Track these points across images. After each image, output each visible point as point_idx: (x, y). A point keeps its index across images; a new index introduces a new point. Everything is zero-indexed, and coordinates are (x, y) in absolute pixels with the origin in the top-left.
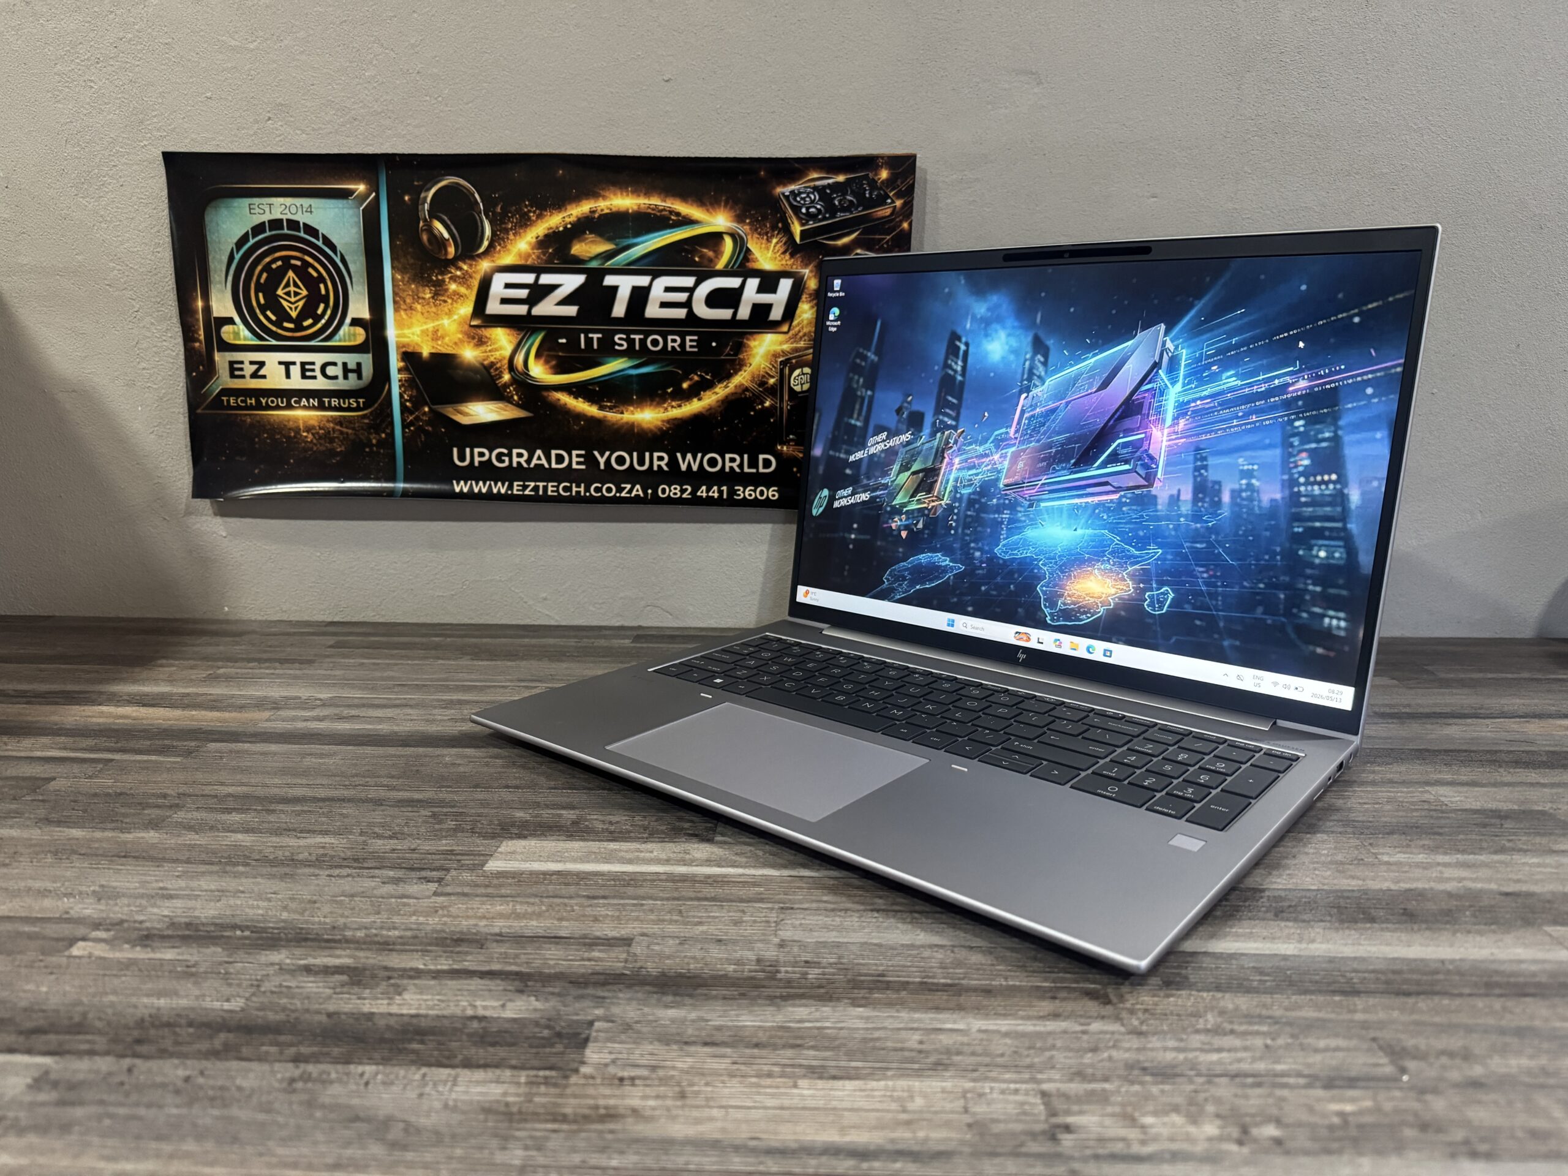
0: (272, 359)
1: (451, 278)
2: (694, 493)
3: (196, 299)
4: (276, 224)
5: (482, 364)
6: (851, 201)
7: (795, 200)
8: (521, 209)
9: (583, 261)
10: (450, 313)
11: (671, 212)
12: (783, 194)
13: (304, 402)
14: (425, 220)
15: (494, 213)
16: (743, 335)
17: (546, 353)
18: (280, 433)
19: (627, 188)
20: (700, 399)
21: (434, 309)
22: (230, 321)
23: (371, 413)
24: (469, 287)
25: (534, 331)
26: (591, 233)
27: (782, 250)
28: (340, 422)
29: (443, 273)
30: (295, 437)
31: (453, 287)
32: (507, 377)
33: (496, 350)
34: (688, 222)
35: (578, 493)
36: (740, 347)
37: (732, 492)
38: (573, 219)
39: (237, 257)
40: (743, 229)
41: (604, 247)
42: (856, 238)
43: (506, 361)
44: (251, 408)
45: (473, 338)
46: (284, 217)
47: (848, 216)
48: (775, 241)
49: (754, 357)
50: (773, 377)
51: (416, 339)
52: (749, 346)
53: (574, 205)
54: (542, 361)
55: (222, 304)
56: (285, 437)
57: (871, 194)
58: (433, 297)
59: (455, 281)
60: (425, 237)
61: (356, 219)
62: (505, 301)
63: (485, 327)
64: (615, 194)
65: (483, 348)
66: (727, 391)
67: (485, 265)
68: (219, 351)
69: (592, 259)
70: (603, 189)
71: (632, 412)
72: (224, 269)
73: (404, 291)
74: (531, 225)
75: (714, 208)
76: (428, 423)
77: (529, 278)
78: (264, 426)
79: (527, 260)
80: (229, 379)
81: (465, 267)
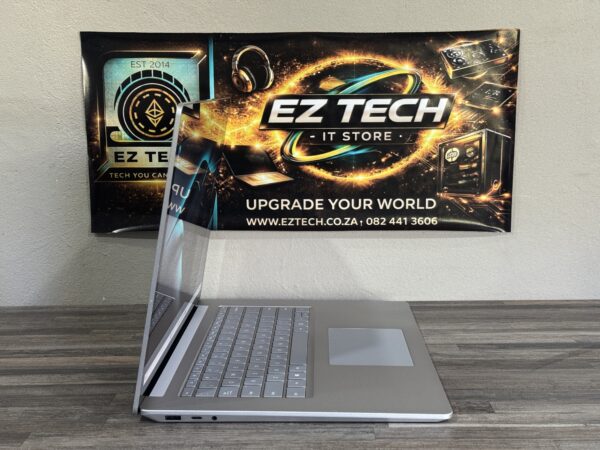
0: (141, 151)
1: (249, 103)
2: (387, 222)
3: (96, 117)
4: (146, 73)
5: (265, 151)
7: (450, 55)
8: (291, 64)
9: (327, 92)
11: (378, 63)
12: (443, 52)
13: (160, 175)
14: (235, 70)
15: (276, 65)
16: (418, 130)
18: (144, 193)
19: (353, 50)
20: (392, 168)
21: (238, 121)
22: (116, 129)
24: (259, 108)
25: (296, 132)
26: (332, 76)
27: (442, 83)
29: (244, 100)
30: (153, 195)
31: (250, 108)
32: (279, 158)
33: (274, 143)
34: (387, 68)
35: (319, 224)
36: (415, 137)
37: (410, 222)
38: (322, 68)
39: (122, 92)
40: (419, 72)
41: (339, 83)
42: (484, 76)
43: (279, 149)
44: (128, 179)
45: (261, 137)
46: (153, 69)
47: (480, 63)
48: (437, 77)
49: (424, 143)
50: (435, 154)
52: (421, 137)
53: (322, 61)
54: (300, 148)
55: (112, 119)
56: (148, 196)
57: (493, 51)
58: (238, 114)
59: (251, 104)
60: (235, 80)
61: (195, 70)
62: (280, 115)
63: (268, 130)
64: (346, 54)
65: (266, 142)
66: (408, 163)
67: (269, 95)
68: (109, 146)
69: (332, 90)
70: (339, 52)
71: (352, 176)
72: (114, 99)
74: (297, 72)
75: (403, 61)
76: (233, 185)
77: (295, 102)
78: (135, 189)
79: (294, 92)
80: (114, 163)
81: (258, 97)
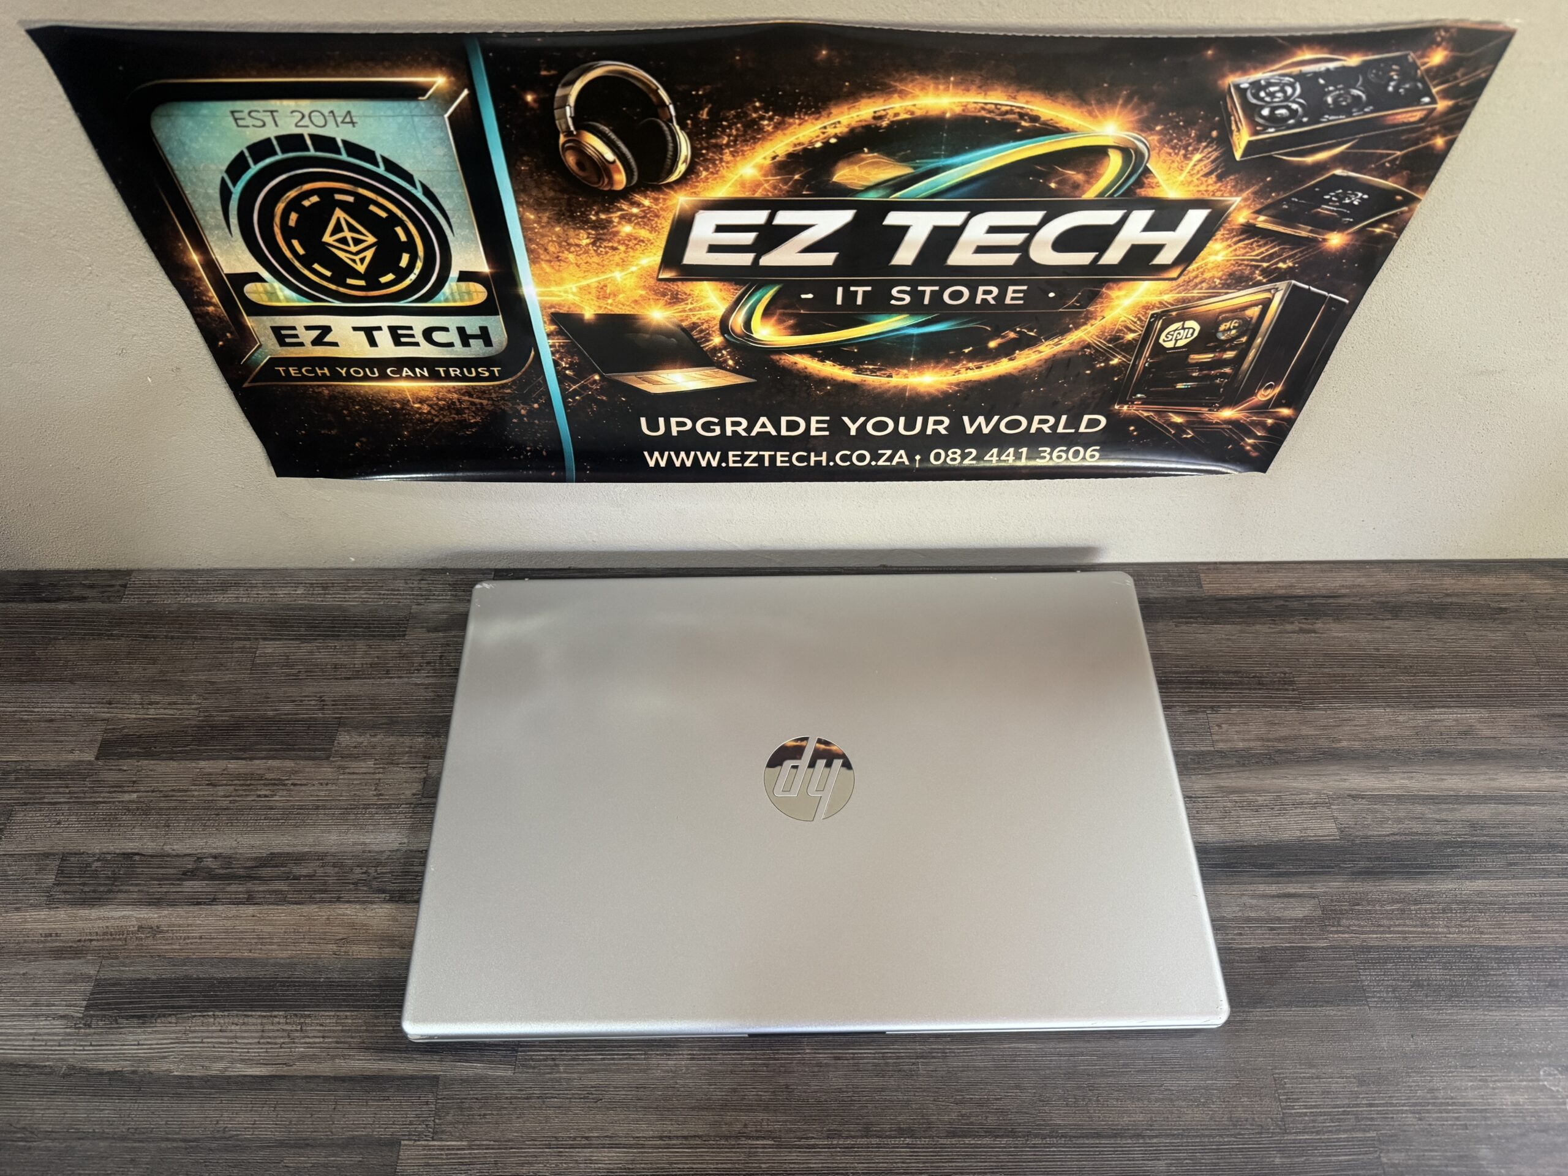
0: (340, 324)
1: (622, 217)
2: (979, 459)
3: (185, 252)
4: (291, 142)
5: (680, 326)
6: (1359, 97)
7: (1256, 96)
8: (746, 115)
9: (854, 192)
10: (623, 264)
11: (1022, 116)
12: (1237, 87)
13: (407, 371)
14: (569, 133)
15: (696, 121)
16: (1103, 283)
17: (782, 311)
18: (378, 404)
19: (947, 76)
20: (1011, 360)
21: (596, 259)
22: (256, 278)
23: (513, 382)
24: (653, 229)
25: (761, 285)
26: (871, 151)
27: (1206, 170)
28: (468, 392)
29: (607, 211)
30: (402, 409)
31: (627, 229)
32: (717, 340)
33: (701, 309)
34: (1050, 130)
35: (818, 462)
36: (1093, 298)
37: (1034, 455)
40: (1146, 141)
41: (893, 171)
42: (1342, 153)
43: (717, 321)
45: (664, 295)
46: (305, 132)
47: (1343, 119)
48: (1197, 156)
49: (1112, 310)
50: (1134, 331)
51: (571, 297)
52: (1108, 297)
53: (845, 108)
54: (774, 320)
55: (233, 257)
56: (389, 409)
57: (1396, 88)
58: (594, 244)
59: (629, 221)
60: (571, 160)
61: (439, 134)
62: (713, 249)
63: (682, 280)
64: (923, 89)
65: (681, 306)
66: (1057, 349)
67: (681, 200)
68: (248, 315)
69: (868, 189)
70: (901, 80)
71: (906, 376)
72: (219, 207)
73: (543, 236)
74: (764, 139)
75: (1102, 110)
76: (602, 391)
77: (759, 217)
78: (350, 398)
79: (755, 192)
80: (277, 347)
81: (646, 202)
